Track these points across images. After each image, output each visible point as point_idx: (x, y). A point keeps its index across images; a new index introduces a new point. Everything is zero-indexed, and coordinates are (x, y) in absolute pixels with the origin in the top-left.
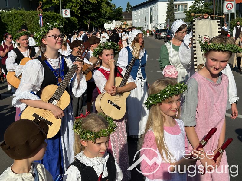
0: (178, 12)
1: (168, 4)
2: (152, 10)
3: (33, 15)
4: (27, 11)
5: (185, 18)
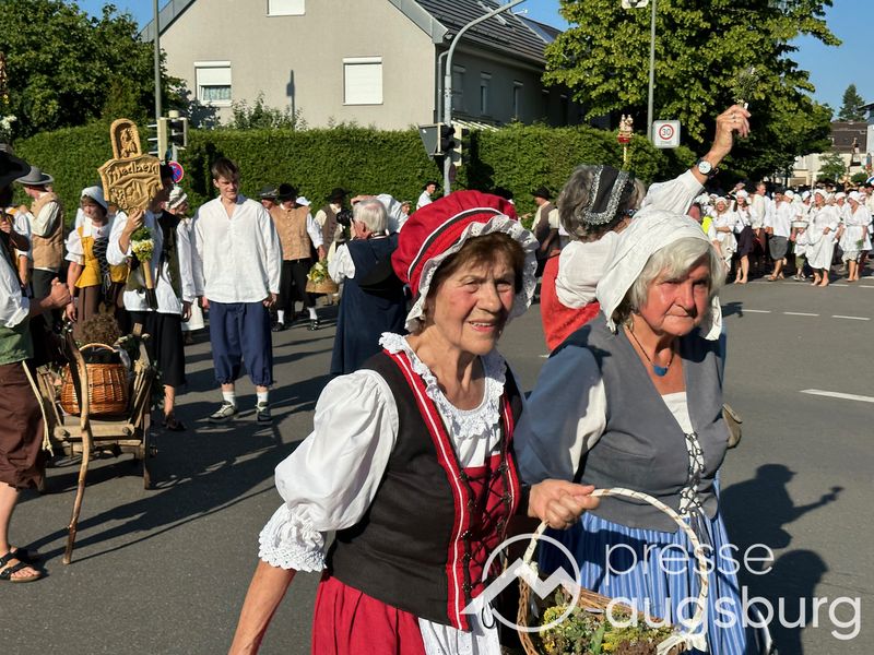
3: (572, 142)
4: (557, 129)
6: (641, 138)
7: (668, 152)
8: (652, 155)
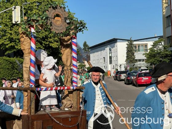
0: (139, 52)
1: (127, 44)
2: (111, 50)
5: (146, 59)
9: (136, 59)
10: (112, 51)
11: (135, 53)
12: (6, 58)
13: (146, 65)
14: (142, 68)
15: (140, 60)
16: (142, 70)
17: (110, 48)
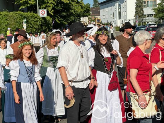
0: (148, 8)
4: (11, 13)
5: (155, 14)
6: (36, 14)
7: (44, 18)
8: (39, 19)
9: (144, 14)
10: (121, 7)
11: (144, 8)
12: (20, 13)
13: (155, 20)
14: (150, 23)
15: (148, 16)
16: (150, 25)
17: (120, 3)
